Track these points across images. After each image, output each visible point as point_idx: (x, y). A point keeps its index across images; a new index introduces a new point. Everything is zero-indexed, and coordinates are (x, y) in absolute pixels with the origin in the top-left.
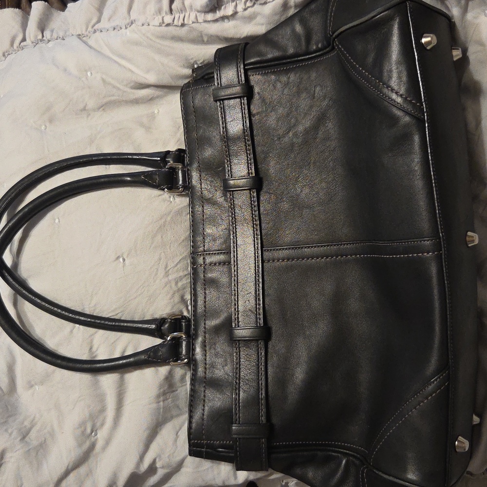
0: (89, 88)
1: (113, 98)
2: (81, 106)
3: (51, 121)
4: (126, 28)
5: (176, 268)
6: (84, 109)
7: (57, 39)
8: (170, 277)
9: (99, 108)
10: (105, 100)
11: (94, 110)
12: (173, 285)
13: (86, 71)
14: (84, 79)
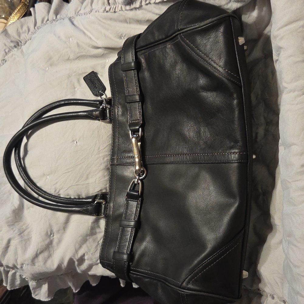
0: (70, 48)
1: (82, 54)
2: (67, 58)
3: (51, 65)
4: (89, 14)
5: (105, 150)
6: (68, 59)
7: (61, 20)
8: (101, 155)
9: (76, 59)
10: (79, 55)
11: (74, 60)
12: (102, 159)
13: (69, 38)
14: (68, 43)
